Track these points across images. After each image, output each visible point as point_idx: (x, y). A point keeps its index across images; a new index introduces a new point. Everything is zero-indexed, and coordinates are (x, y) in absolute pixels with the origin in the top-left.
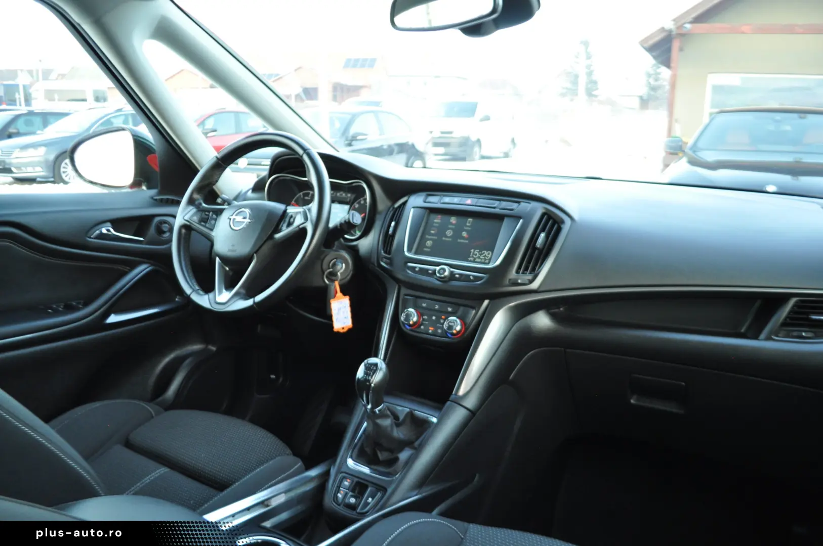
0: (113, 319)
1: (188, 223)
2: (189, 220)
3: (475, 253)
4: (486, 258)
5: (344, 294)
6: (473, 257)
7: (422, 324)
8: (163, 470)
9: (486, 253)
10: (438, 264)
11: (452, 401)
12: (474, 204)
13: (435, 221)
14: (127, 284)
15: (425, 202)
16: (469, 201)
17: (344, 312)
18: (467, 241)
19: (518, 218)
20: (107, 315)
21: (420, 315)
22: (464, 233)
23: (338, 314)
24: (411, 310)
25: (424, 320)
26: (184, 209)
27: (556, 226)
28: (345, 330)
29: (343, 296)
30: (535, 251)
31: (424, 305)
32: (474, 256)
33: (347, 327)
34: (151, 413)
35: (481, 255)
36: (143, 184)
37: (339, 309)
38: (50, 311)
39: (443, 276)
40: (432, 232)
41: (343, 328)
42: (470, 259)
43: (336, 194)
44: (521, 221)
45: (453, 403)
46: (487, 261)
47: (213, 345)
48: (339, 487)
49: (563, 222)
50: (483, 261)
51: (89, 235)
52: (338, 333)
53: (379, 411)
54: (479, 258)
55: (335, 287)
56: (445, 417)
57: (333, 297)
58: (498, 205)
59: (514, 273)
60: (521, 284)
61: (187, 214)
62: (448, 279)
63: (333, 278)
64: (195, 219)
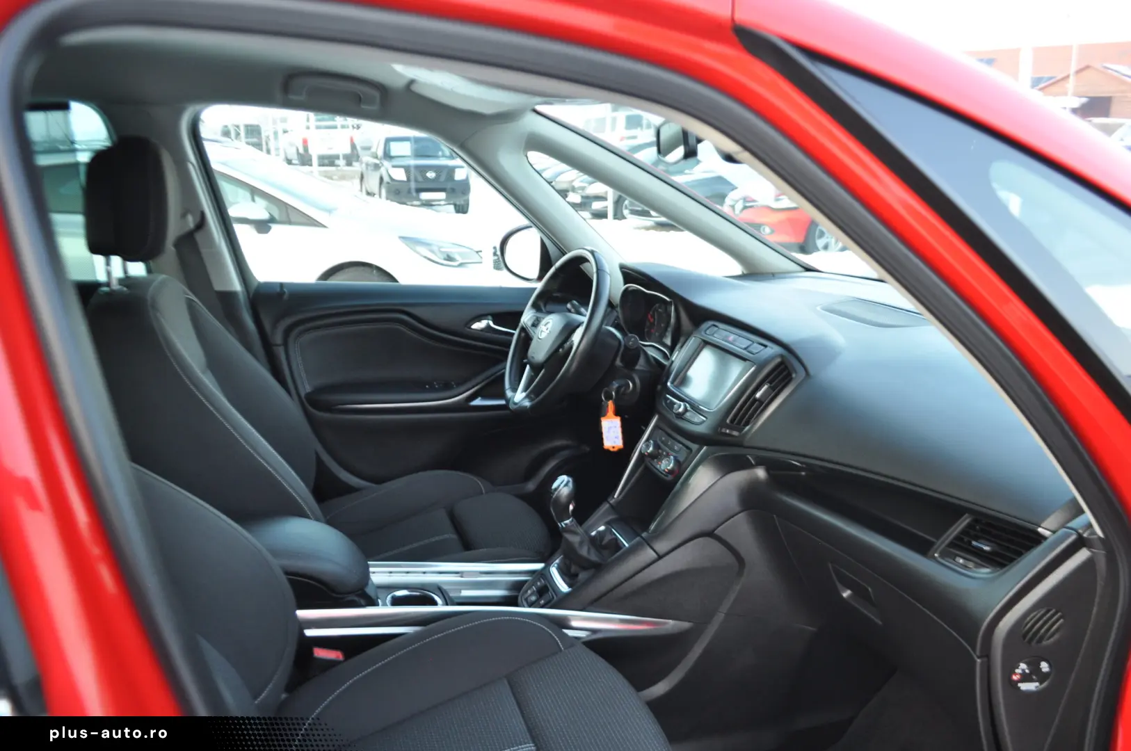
0: (478, 402)
1: (525, 326)
2: (526, 323)
5: (617, 413)
7: (656, 457)
8: (454, 536)
11: (644, 538)
16: (731, 338)
17: (614, 432)
19: (754, 362)
20: (473, 397)
21: (656, 447)
23: (609, 432)
24: (652, 442)
25: (658, 453)
26: (528, 312)
27: (789, 377)
28: (615, 450)
29: (615, 416)
30: (755, 401)
31: (661, 437)
33: (617, 446)
34: (481, 489)
37: (610, 428)
38: (427, 386)
39: (679, 412)
41: (613, 447)
44: (755, 366)
45: (644, 541)
49: (796, 373)
51: (468, 326)
52: (608, 451)
55: (608, 406)
56: (633, 550)
57: (605, 415)
58: (748, 347)
59: (728, 421)
60: (729, 435)
61: (527, 317)
62: (680, 416)
63: (609, 397)
64: (529, 324)
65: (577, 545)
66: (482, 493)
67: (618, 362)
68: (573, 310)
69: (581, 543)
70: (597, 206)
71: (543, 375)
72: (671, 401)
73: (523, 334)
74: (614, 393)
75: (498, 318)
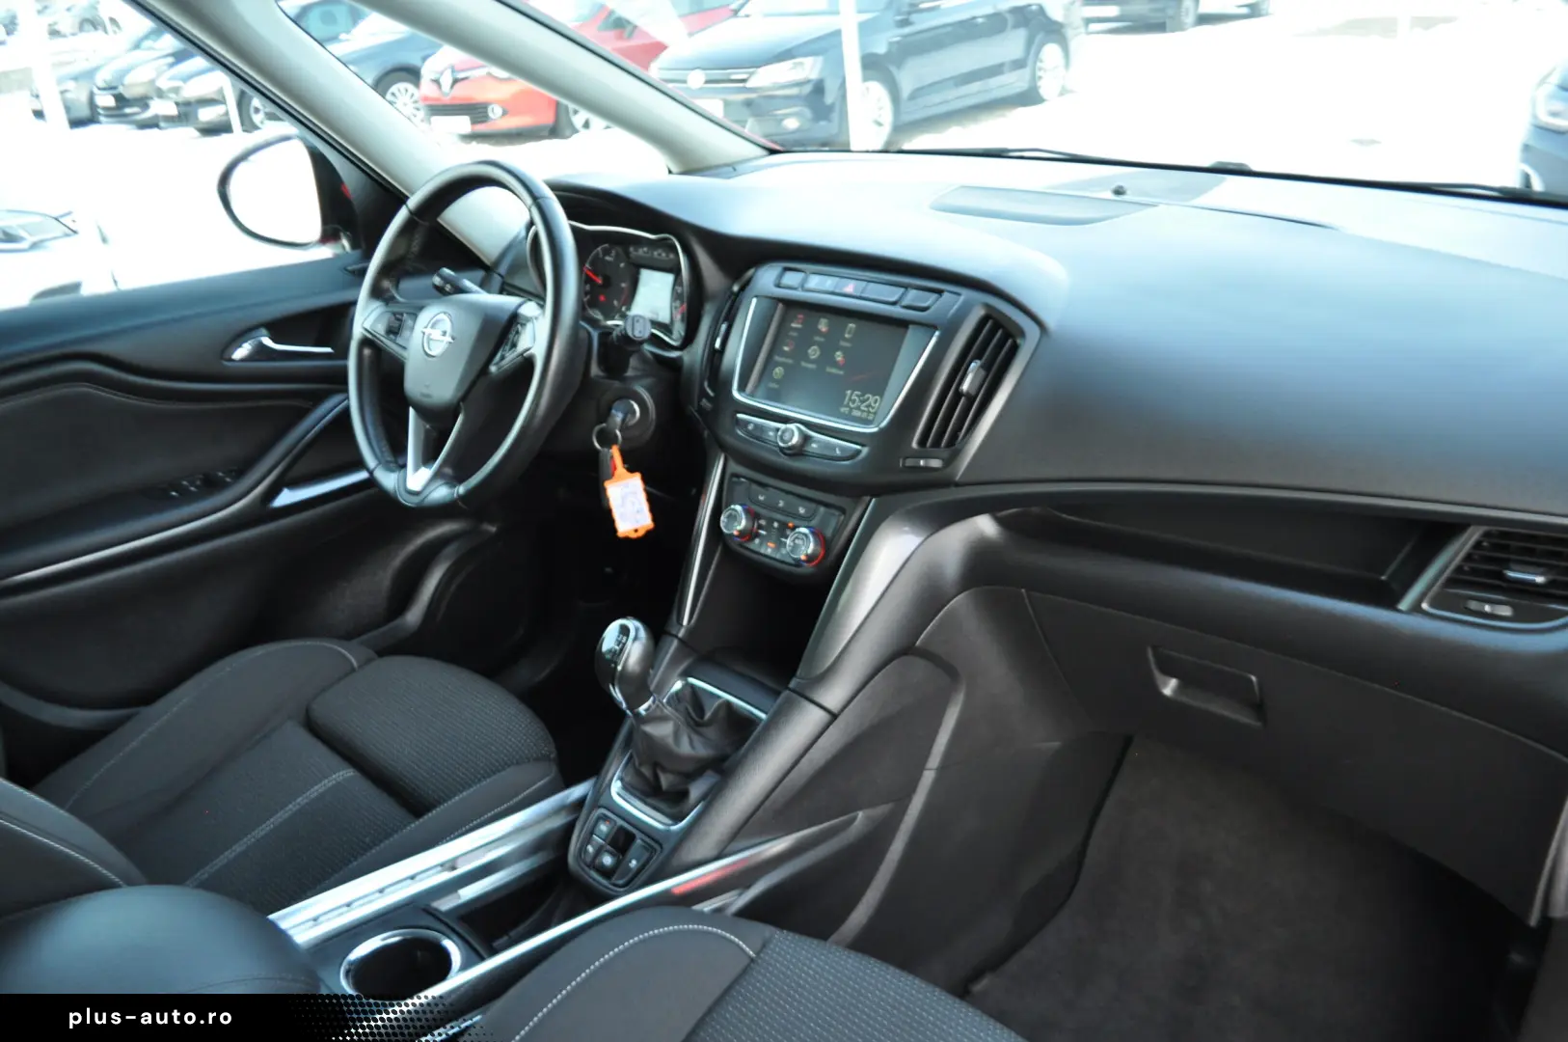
0: (286, 497)
1: (370, 336)
2: (368, 328)
3: (853, 398)
4: (870, 409)
5: (631, 470)
6: (848, 406)
7: (757, 535)
8: (347, 773)
9: (872, 399)
10: (786, 420)
11: (794, 691)
12: (858, 294)
13: (794, 325)
14: (308, 432)
15: (778, 286)
16: (850, 287)
17: (633, 503)
18: (841, 373)
19: (931, 327)
20: (274, 491)
21: (753, 516)
22: (838, 353)
23: (623, 505)
24: (738, 508)
25: (760, 527)
26: (366, 307)
27: (1010, 342)
28: (641, 533)
29: (629, 474)
30: (960, 399)
31: (761, 498)
32: (851, 404)
33: (643, 527)
34: (352, 664)
35: (863, 402)
36: (342, 234)
37: (624, 498)
38: (174, 493)
39: (790, 444)
40: (786, 349)
41: (636, 531)
42: (843, 410)
43: (652, 254)
44: (937, 333)
45: (794, 695)
46: (871, 417)
47: (491, 522)
48: (592, 833)
49: (1022, 333)
50: (865, 415)
51: (226, 356)
52: (627, 540)
53: (647, 710)
54: (858, 408)
55: (612, 457)
56: (778, 718)
57: (611, 476)
58: (901, 298)
59: (914, 445)
60: (927, 469)
61: (367, 318)
62: (798, 452)
63: (607, 439)
64: (380, 329)
65: (670, 741)
66: (353, 670)
67: (595, 370)
68: (448, 287)
69: (676, 734)
70: (207, 115)
71: (463, 424)
72: (757, 426)
73: (367, 352)
74: (618, 433)
75: (280, 328)
